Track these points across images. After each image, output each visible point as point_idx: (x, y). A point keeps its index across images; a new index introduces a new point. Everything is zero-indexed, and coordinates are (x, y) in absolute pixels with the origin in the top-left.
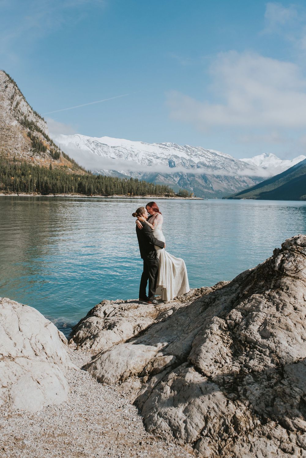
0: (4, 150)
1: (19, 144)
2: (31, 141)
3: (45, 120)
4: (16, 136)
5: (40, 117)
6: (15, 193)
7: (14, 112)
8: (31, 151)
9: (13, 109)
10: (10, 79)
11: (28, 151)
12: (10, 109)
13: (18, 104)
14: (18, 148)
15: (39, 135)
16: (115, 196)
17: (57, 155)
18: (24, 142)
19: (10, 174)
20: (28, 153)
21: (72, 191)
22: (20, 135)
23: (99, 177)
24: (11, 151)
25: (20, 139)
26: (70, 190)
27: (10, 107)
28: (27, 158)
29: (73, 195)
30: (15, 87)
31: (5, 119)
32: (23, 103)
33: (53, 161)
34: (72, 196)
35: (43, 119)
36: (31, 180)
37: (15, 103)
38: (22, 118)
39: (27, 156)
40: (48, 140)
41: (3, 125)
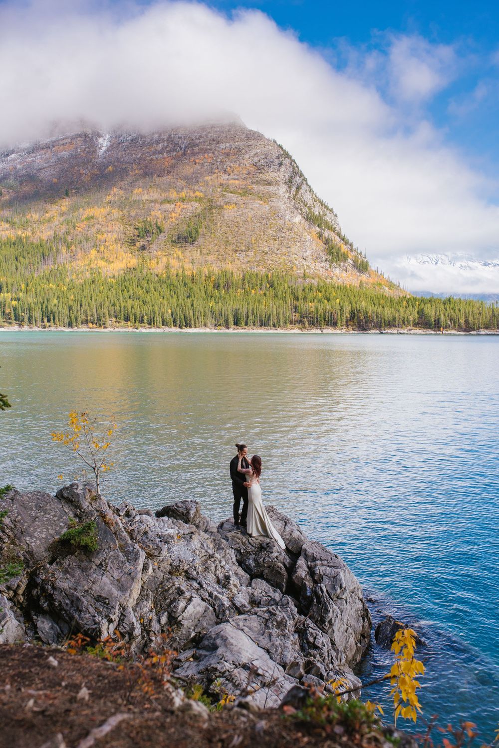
0: (287, 262)
1: (308, 251)
2: (324, 246)
3: (335, 212)
4: (303, 239)
5: (326, 207)
6: (317, 328)
7: (293, 201)
8: (326, 260)
9: (292, 197)
10: (284, 151)
11: (322, 261)
12: (289, 198)
13: (298, 189)
14: (307, 256)
15: (333, 235)
16: (483, 331)
17: (365, 265)
18: (314, 248)
19: (305, 299)
20: (322, 265)
21: (409, 323)
22: (308, 237)
23: (450, 300)
24: (297, 262)
25: (308, 244)
26: (406, 323)
27: (288, 195)
28: (321, 272)
29: (410, 330)
30: (293, 163)
31: (283, 213)
32: (304, 187)
33: (360, 275)
34: (409, 332)
35: (331, 211)
36: (341, 307)
37: (294, 189)
38: (305, 210)
39: (321, 269)
40: (347, 243)
41: (281, 222)
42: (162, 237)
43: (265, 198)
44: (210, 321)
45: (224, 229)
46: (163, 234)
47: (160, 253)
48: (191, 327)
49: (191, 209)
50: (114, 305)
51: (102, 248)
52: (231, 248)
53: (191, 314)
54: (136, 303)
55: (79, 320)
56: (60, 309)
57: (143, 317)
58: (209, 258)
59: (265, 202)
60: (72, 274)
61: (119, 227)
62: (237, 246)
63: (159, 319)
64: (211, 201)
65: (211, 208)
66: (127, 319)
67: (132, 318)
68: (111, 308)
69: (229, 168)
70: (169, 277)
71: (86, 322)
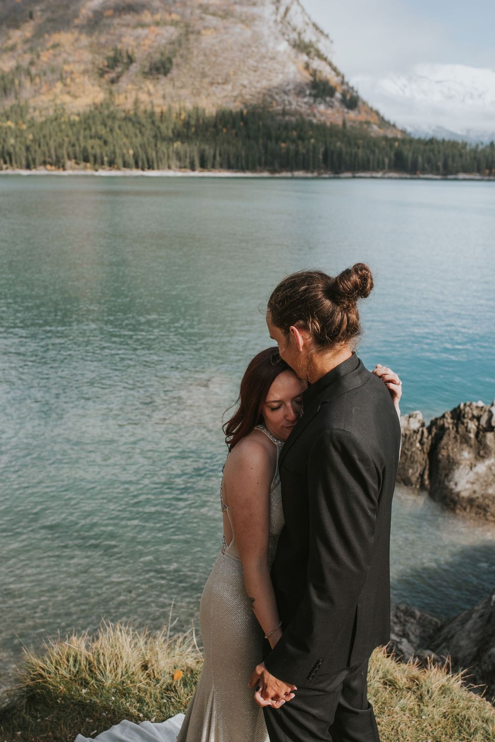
0: (266, 97)
1: (291, 84)
2: (310, 77)
4: (286, 70)
5: (322, 32)
6: (287, 171)
7: (281, 25)
8: (310, 95)
9: (279, 19)
11: (306, 96)
12: (276, 21)
13: (287, 10)
14: (289, 90)
15: (323, 65)
16: (461, 176)
17: (353, 101)
18: (298, 80)
19: (278, 139)
20: (305, 100)
21: (384, 166)
22: (292, 68)
23: (432, 141)
24: (277, 97)
25: (292, 75)
26: (381, 165)
27: (274, 17)
28: (304, 109)
29: (384, 174)
31: (267, 39)
32: (295, 8)
33: (348, 113)
34: (383, 176)
35: (327, 36)
36: (314, 148)
37: (282, 10)
38: (294, 36)
39: (303, 105)
40: (338, 74)
41: (263, 50)
42: (134, 68)
43: (248, 21)
44: (174, 162)
45: (201, 58)
46: (134, 65)
47: (130, 86)
48: (153, 169)
49: (166, 34)
50: (73, 145)
51: (68, 81)
52: (207, 80)
53: (154, 154)
54: (97, 142)
55: (37, 161)
56: (17, 149)
57: (102, 159)
58: (183, 92)
59: (247, 25)
60: (35, 109)
61: (87, 56)
62: (213, 79)
63: (119, 161)
64: (187, 26)
65: (187, 34)
66: (86, 160)
67: (92, 159)
68: (71, 149)
70: (135, 114)
71: (44, 163)
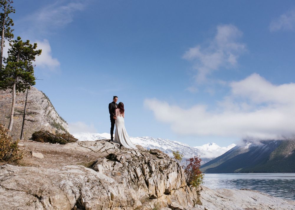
3: (67, 123)
5: (63, 121)
7: (47, 117)
9: (46, 115)
27: (44, 114)
30: (48, 101)
31: (40, 122)
32: (53, 111)
37: (48, 112)
38: (52, 121)
41: (39, 125)
59: (33, 116)
69: (18, 101)
